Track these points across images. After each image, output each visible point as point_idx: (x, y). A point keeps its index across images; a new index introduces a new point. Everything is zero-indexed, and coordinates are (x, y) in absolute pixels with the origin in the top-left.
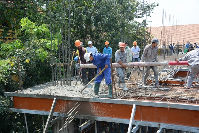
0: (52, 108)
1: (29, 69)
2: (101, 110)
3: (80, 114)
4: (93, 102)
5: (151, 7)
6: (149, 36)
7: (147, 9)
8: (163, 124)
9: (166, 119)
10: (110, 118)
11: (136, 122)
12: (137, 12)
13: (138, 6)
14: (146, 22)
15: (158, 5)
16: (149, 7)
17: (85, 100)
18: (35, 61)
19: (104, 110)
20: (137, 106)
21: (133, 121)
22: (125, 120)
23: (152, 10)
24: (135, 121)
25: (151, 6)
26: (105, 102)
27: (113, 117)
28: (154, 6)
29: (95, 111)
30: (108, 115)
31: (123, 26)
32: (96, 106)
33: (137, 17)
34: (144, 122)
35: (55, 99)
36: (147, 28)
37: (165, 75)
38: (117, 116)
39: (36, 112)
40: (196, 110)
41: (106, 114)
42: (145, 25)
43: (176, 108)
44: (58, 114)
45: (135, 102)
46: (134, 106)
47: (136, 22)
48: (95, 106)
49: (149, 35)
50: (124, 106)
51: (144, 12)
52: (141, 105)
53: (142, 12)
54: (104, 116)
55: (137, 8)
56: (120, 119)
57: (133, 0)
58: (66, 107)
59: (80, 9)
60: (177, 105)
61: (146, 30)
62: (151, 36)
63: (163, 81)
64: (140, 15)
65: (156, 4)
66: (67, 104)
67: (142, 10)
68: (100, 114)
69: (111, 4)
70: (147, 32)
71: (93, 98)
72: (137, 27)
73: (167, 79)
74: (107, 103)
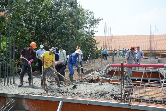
2: (33, 106)
3: (15, 110)
4: (27, 99)
5: (97, 21)
6: (95, 43)
7: (94, 22)
12: (87, 24)
13: (88, 19)
14: (93, 32)
15: (102, 20)
16: (96, 21)
17: (20, 97)
19: (36, 106)
20: (64, 103)
23: (98, 23)
26: (36, 99)
28: (100, 20)
29: (29, 107)
33: (86, 28)
37: (98, 74)
40: (110, 106)
42: (93, 34)
43: (95, 104)
46: (61, 102)
47: (86, 31)
48: (28, 102)
49: (95, 42)
50: (53, 102)
51: (92, 24)
53: (90, 24)
57: (84, 15)
58: (3, 103)
59: (37, 18)
60: (96, 102)
61: (93, 38)
62: (97, 42)
63: (94, 79)
64: (89, 27)
65: (101, 19)
66: (4, 100)
67: (90, 23)
68: (33, 109)
69: (64, 16)
70: (94, 39)
71: (27, 95)
72: (86, 35)
73: (98, 77)
74: (39, 100)
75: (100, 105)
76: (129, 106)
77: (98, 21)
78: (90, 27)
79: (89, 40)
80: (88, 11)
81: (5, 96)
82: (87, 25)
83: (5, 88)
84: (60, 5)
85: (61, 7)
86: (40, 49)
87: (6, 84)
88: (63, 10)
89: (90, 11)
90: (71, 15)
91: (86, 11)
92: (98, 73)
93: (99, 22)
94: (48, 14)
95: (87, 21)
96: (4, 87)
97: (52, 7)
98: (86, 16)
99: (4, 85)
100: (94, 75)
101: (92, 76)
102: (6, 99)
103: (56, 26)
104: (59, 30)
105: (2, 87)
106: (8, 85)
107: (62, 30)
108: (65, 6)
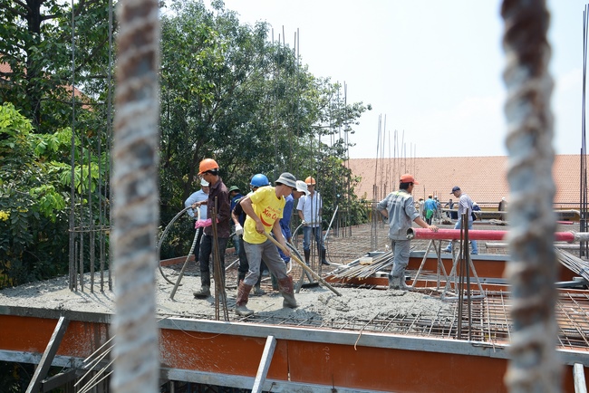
0: (51, 343)
1: (16, 240)
2: (183, 352)
5: (354, 112)
6: (349, 178)
7: (345, 115)
8: (344, 389)
9: (352, 375)
10: (206, 373)
11: (274, 384)
12: (322, 120)
13: (326, 107)
14: (343, 145)
15: (369, 108)
16: (350, 111)
18: (26, 216)
19: (193, 351)
20: (278, 341)
21: (262, 382)
22: (246, 378)
23: (356, 118)
24: (272, 381)
25: (355, 109)
26: (193, 329)
27: (215, 370)
28: (362, 110)
30: (202, 365)
31: (284, 148)
32: (171, 340)
33: (321, 133)
34: (294, 383)
35: (62, 319)
36: (344, 160)
37: (369, 264)
38: (224, 367)
39: (11, 355)
41: (198, 363)
42: (340, 152)
44: (71, 360)
45: (271, 331)
46: (270, 339)
47: (321, 144)
48: (168, 339)
49: (349, 176)
50: (245, 339)
51: (339, 123)
52: (287, 338)
53: (333, 121)
54: (193, 367)
55: (324, 111)
56: (233, 377)
57: (313, 94)
58: (91, 342)
59: (178, 101)
60: (381, 339)
61: (343, 164)
62: (353, 176)
63: (360, 277)
64: (328, 129)
65: (365, 105)
66: (96, 334)
67: (333, 117)
68: (182, 362)
69: (258, 95)
70: (344, 167)
71: (163, 317)
72: (321, 156)
73: (371, 273)
74: (200, 333)
75: (395, 347)
76: (485, 348)
77: (358, 113)
78: (332, 130)
79: (328, 169)
80: (326, 81)
81: (100, 321)
82: (323, 124)
83: (96, 299)
84: (247, 63)
85: (248, 69)
86: (201, 191)
87: (97, 289)
88: (254, 79)
89: (332, 82)
90: (280, 91)
91: (319, 83)
92: (371, 262)
93: (359, 116)
94: (211, 89)
95: (324, 113)
96: (92, 295)
97: (224, 70)
98: (321, 97)
99: (92, 292)
100: (359, 267)
101: (353, 268)
102: (100, 331)
103: (233, 126)
104: (243, 136)
105: (85, 296)
106: (102, 291)
107: (250, 136)
108: (262, 64)
